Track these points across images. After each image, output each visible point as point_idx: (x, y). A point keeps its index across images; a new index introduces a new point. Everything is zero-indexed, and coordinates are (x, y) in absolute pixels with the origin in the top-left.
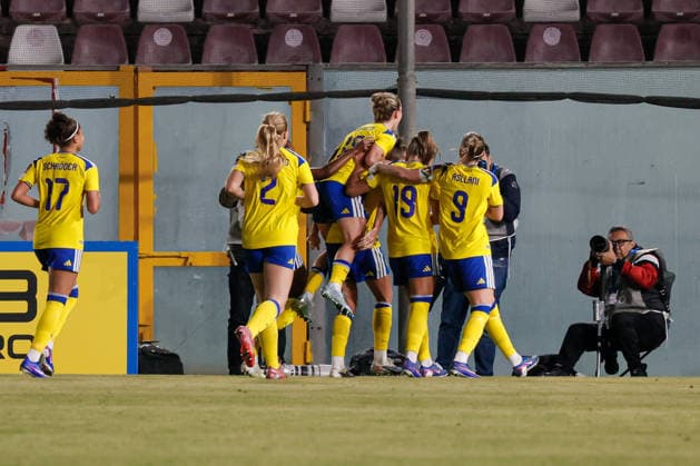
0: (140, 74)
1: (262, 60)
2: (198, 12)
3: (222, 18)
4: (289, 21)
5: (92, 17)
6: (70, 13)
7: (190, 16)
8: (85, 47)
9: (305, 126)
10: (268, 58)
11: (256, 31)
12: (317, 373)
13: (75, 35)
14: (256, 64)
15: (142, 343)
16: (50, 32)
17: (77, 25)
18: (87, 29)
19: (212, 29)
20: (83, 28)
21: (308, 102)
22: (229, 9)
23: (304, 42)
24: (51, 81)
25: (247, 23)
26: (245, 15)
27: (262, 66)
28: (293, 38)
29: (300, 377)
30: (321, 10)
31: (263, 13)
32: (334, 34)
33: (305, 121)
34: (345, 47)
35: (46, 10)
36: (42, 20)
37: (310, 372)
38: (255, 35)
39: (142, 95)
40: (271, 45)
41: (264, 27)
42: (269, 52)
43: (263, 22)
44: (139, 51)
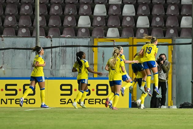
0: (134, 39)
1: (165, 36)
2: (150, 25)
3: (156, 27)
4: (171, 28)
5: (126, 27)
6: (121, 25)
7: (148, 26)
8: (124, 33)
9: (171, 51)
10: (166, 36)
11: (163, 30)
12: (172, 108)
13: (122, 30)
14: (163, 37)
15: (132, 101)
16: (116, 30)
17: (122, 28)
18: (125, 29)
19: (153, 29)
20: (124, 29)
21: (172, 46)
22: (157, 25)
23: (174, 32)
24: (114, 41)
25: (161, 28)
26: (161, 26)
27: (164, 38)
28: (172, 31)
29: (168, 109)
30: (178, 25)
31: (165, 26)
32: (181, 31)
33: (171, 50)
34: (183, 33)
35: (115, 25)
36: (115, 27)
37: (170, 107)
38: (163, 31)
39: (134, 44)
40: (167, 33)
41: (165, 29)
42: (166, 34)
43: (165, 28)
44: (137, 34)
